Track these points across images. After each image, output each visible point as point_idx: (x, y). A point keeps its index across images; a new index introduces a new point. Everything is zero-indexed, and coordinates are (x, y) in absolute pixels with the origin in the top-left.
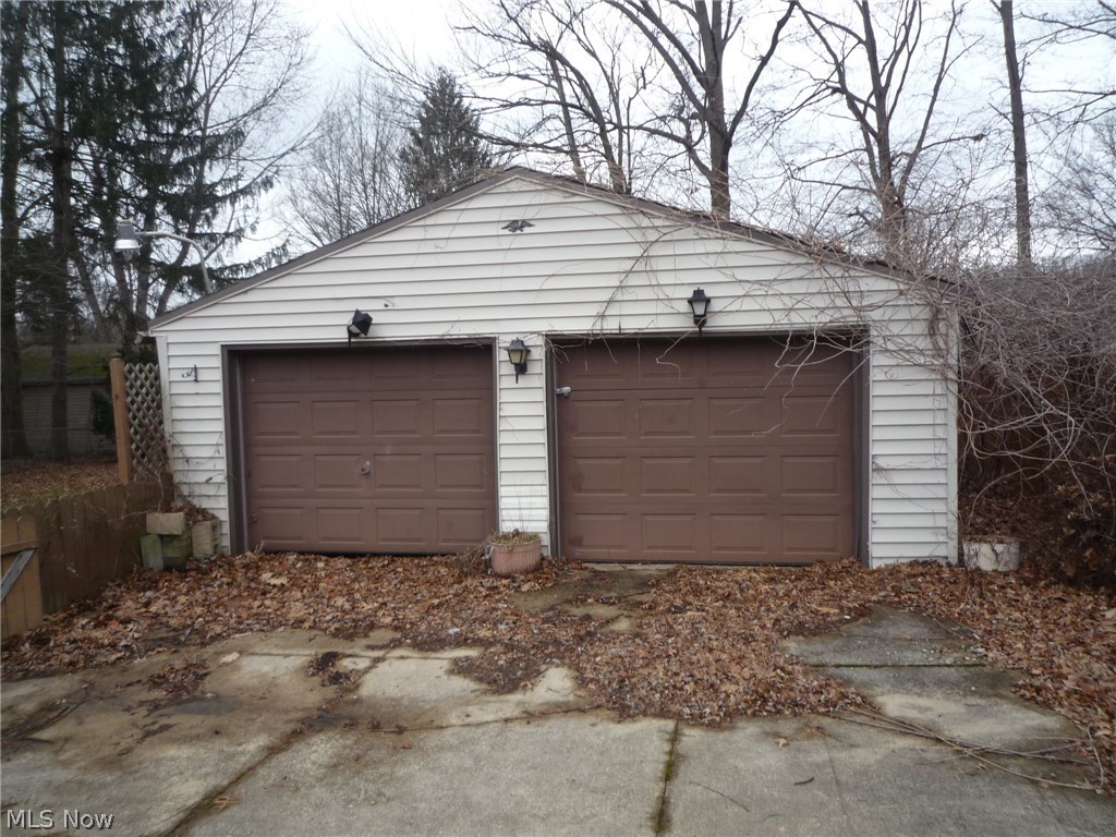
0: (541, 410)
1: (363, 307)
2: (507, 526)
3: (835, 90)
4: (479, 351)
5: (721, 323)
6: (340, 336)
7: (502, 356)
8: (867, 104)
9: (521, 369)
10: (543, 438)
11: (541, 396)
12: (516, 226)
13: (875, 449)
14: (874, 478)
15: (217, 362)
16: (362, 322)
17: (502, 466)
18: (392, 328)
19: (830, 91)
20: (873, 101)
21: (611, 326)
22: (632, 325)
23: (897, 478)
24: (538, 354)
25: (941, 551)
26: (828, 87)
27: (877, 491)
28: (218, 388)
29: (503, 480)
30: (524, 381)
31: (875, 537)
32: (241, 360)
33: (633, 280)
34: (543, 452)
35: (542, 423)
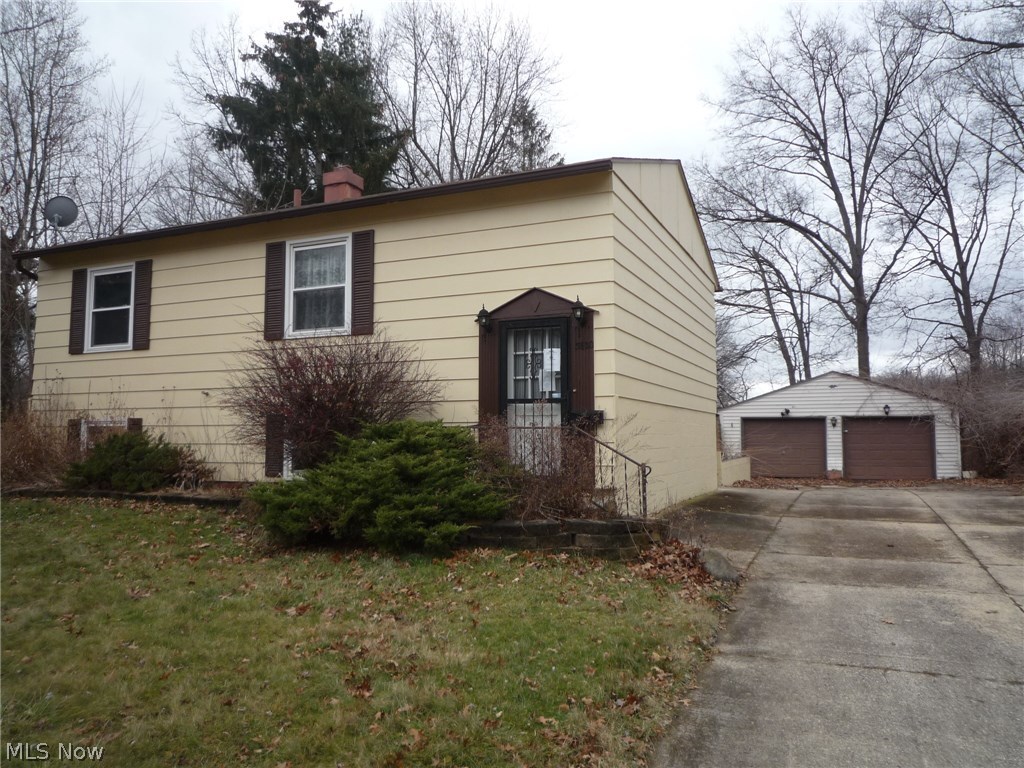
0: (841, 436)
1: (787, 407)
2: (829, 469)
3: (933, 262)
4: (821, 420)
5: (893, 413)
6: (779, 415)
7: (828, 421)
8: (954, 272)
9: (834, 425)
10: (841, 444)
11: (840, 432)
12: (832, 387)
13: (937, 448)
14: (937, 456)
15: (739, 422)
16: (787, 411)
17: (828, 452)
18: (794, 414)
19: (929, 262)
20: (958, 270)
21: (861, 414)
22: (867, 414)
23: (944, 456)
24: (840, 421)
25: (957, 475)
26: (928, 260)
27: (938, 459)
28: (739, 429)
29: (828, 455)
30: (836, 428)
31: (938, 471)
32: (746, 421)
33: (868, 402)
34: (841, 448)
35: (841, 440)
